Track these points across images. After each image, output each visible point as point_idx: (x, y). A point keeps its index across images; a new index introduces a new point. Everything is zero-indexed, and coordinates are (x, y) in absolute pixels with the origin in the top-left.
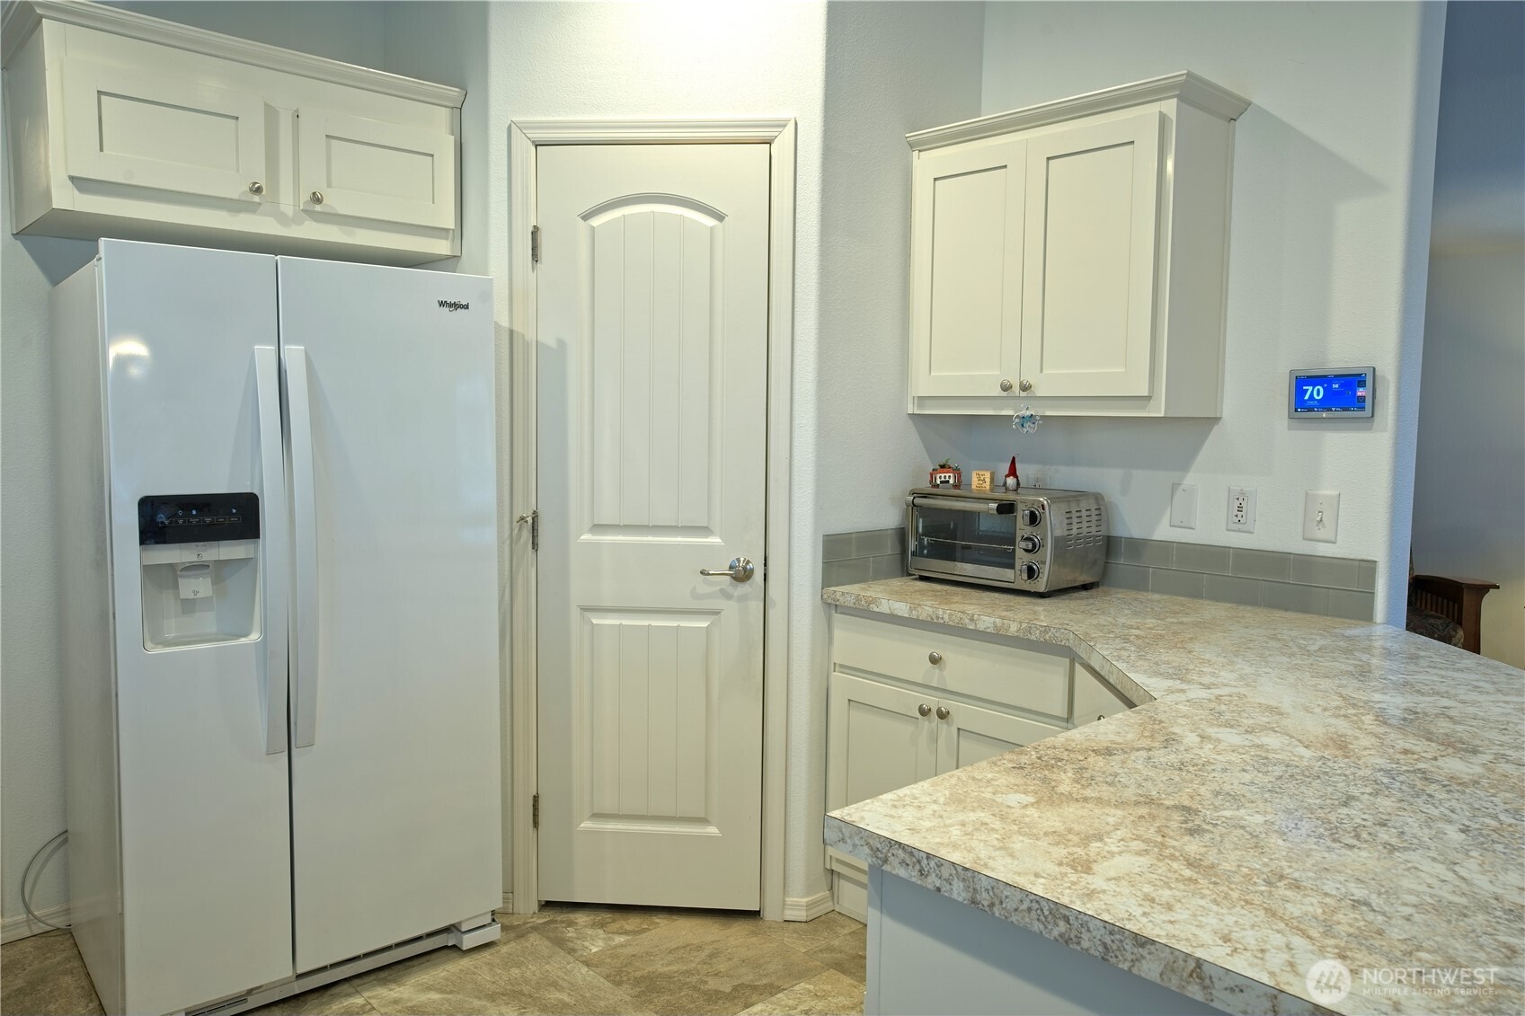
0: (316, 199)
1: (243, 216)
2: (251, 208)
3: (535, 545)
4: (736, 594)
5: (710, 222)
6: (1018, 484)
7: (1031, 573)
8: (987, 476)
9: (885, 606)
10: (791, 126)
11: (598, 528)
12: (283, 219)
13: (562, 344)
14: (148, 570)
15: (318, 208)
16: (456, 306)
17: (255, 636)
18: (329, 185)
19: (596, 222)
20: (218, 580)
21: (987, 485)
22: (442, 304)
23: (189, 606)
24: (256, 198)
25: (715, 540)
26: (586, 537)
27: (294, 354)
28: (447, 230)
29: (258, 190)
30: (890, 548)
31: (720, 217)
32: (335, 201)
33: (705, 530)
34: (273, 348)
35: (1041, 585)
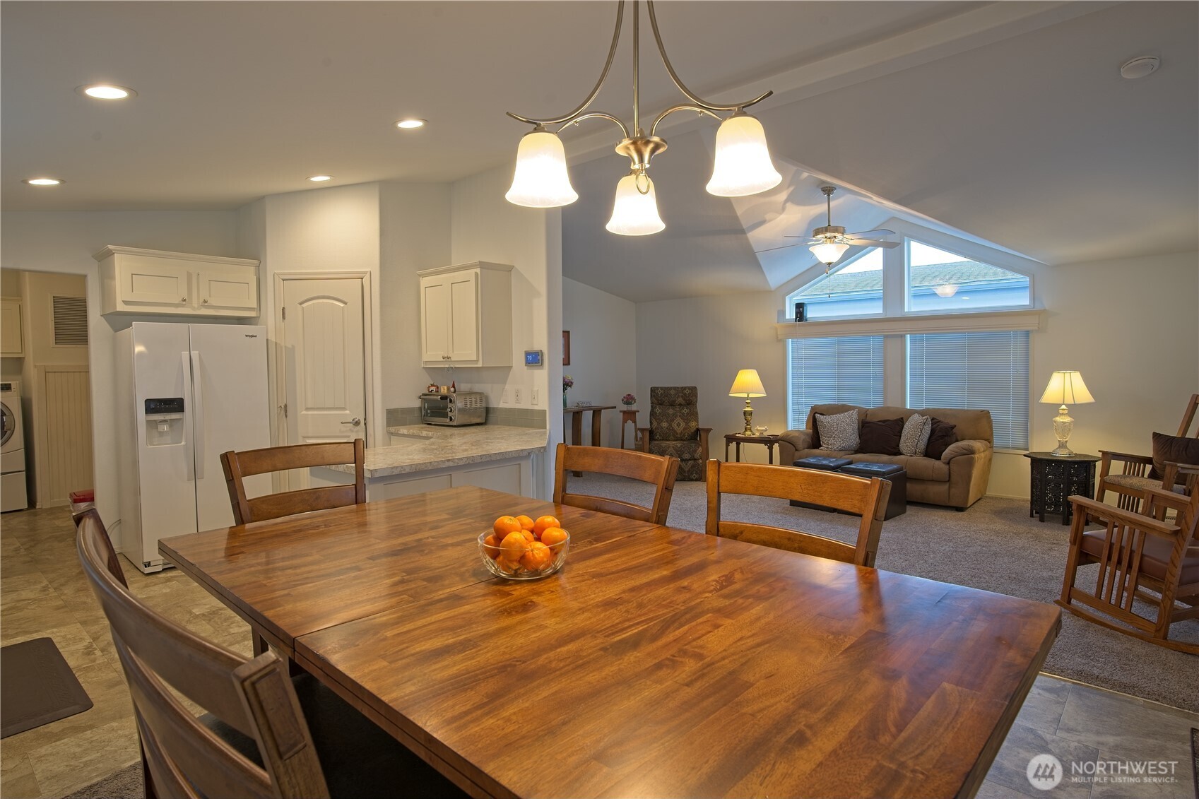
0: (205, 302)
1: (179, 309)
2: (183, 306)
3: (286, 416)
4: (355, 430)
5: (342, 305)
6: (455, 391)
7: (451, 419)
8: (446, 387)
9: (401, 432)
10: (369, 273)
11: (307, 409)
12: (194, 309)
13: (293, 346)
14: (148, 422)
15: (206, 304)
16: (252, 336)
17: (183, 443)
18: (210, 296)
19: (304, 305)
20: (171, 426)
21: (446, 391)
22: (246, 336)
23: (161, 434)
24: (184, 303)
25: (348, 412)
26: (304, 412)
27: (195, 354)
28: (254, 308)
29: (185, 300)
30: (417, 414)
31: (346, 303)
32: (212, 302)
33: (344, 409)
34: (188, 352)
35: (455, 423)
